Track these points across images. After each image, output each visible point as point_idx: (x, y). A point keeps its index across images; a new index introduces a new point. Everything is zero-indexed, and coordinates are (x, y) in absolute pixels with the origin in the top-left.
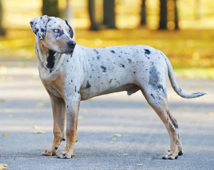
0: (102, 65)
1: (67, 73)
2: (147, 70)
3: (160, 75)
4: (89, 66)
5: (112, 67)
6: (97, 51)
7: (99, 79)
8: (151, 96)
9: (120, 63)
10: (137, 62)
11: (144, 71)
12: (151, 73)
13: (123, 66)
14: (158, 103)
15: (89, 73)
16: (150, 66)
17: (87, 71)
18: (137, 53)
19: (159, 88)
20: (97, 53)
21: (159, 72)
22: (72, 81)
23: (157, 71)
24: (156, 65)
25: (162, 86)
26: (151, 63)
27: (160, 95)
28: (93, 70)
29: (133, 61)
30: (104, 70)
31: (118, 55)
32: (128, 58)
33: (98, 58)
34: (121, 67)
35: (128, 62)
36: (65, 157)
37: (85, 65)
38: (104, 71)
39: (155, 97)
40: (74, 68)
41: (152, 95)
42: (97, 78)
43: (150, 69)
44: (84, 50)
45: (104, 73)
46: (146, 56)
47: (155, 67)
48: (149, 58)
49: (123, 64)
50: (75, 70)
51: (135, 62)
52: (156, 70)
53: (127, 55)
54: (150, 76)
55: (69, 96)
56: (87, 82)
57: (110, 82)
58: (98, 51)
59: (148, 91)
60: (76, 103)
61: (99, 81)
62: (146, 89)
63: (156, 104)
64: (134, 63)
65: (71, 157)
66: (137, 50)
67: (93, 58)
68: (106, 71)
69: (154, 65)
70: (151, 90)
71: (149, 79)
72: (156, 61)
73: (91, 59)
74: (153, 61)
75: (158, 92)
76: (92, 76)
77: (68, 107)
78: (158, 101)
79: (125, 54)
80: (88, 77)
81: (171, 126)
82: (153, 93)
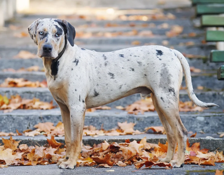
0: (109, 71)
1: (71, 82)
2: (158, 72)
3: (171, 77)
4: (96, 74)
5: (121, 73)
6: (105, 57)
7: (108, 86)
8: (161, 100)
9: (129, 66)
10: (148, 64)
11: (155, 74)
12: (162, 75)
13: (133, 70)
14: (167, 107)
15: (95, 81)
16: (161, 68)
17: (93, 80)
18: (148, 55)
19: (170, 91)
20: (105, 59)
21: (170, 75)
22: (76, 90)
23: (169, 73)
24: (168, 67)
25: (173, 89)
26: (163, 65)
27: (170, 99)
28: (100, 78)
29: (143, 64)
30: (112, 76)
31: (127, 59)
32: (138, 61)
33: (106, 64)
34: (130, 70)
35: (138, 64)
36: (67, 167)
37: (91, 73)
38: (112, 78)
39: (165, 101)
40: (79, 76)
41: (162, 98)
42: (105, 85)
43: (161, 71)
44: (92, 56)
45: (112, 80)
46: (158, 57)
47: (167, 69)
48: (160, 59)
49: (133, 68)
50: (80, 79)
51: (146, 64)
52: (167, 72)
53: (137, 57)
54: (161, 78)
55: (73, 105)
56: (94, 91)
57: (120, 88)
58: (107, 56)
59: (158, 94)
60: (81, 113)
61: (107, 88)
62: (157, 92)
63: (165, 108)
64: (144, 65)
65: (74, 168)
66: (148, 51)
67: (101, 65)
68: (114, 77)
69: (166, 66)
70: (161, 93)
71: (160, 82)
72: (169, 62)
73: (98, 66)
74: (165, 62)
75: (168, 95)
76: (99, 84)
77: (72, 116)
78: (168, 105)
79: (135, 57)
80: (94, 85)
81: (179, 132)
82: (163, 97)
